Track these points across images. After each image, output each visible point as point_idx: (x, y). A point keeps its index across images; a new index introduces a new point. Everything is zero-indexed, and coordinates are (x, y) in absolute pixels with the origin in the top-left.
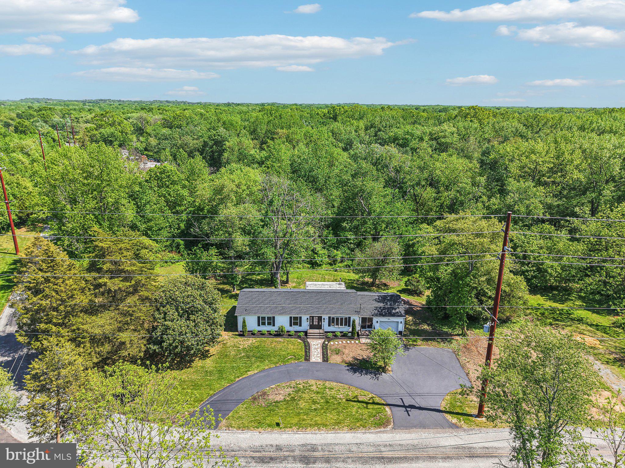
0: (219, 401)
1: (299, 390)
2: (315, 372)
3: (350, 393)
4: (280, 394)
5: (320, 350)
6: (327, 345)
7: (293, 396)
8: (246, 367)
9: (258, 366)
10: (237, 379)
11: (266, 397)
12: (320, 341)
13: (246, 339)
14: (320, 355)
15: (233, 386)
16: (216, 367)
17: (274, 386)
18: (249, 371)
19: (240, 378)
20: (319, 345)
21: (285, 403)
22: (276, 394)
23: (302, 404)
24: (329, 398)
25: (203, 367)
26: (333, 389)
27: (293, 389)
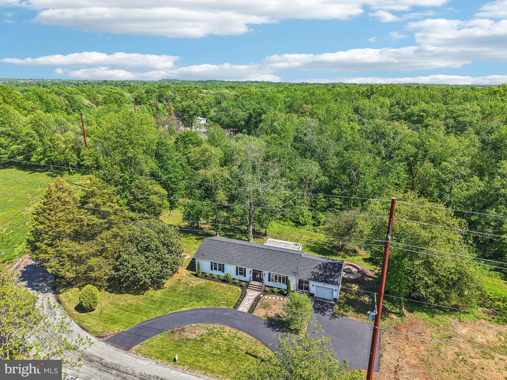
0: (146, 327)
1: (212, 334)
2: (235, 320)
3: (253, 348)
4: (195, 333)
5: (251, 302)
6: (261, 298)
7: (204, 337)
8: (183, 303)
9: (193, 305)
10: (171, 312)
11: (182, 333)
12: (256, 293)
13: (198, 279)
14: (249, 306)
15: (164, 317)
16: (161, 298)
17: (194, 325)
18: (183, 307)
19: (174, 311)
20: (253, 297)
21: (194, 342)
22: (192, 332)
23: (207, 347)
24: (233, 346)
25: (152, 296)
26: (241, 339)
27: (207, 332)
